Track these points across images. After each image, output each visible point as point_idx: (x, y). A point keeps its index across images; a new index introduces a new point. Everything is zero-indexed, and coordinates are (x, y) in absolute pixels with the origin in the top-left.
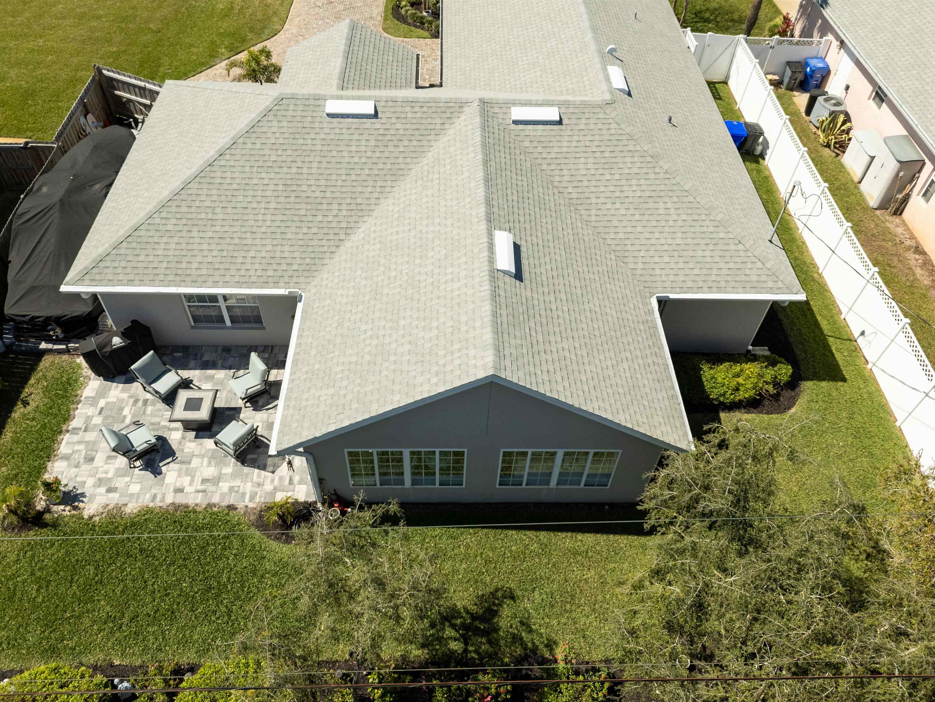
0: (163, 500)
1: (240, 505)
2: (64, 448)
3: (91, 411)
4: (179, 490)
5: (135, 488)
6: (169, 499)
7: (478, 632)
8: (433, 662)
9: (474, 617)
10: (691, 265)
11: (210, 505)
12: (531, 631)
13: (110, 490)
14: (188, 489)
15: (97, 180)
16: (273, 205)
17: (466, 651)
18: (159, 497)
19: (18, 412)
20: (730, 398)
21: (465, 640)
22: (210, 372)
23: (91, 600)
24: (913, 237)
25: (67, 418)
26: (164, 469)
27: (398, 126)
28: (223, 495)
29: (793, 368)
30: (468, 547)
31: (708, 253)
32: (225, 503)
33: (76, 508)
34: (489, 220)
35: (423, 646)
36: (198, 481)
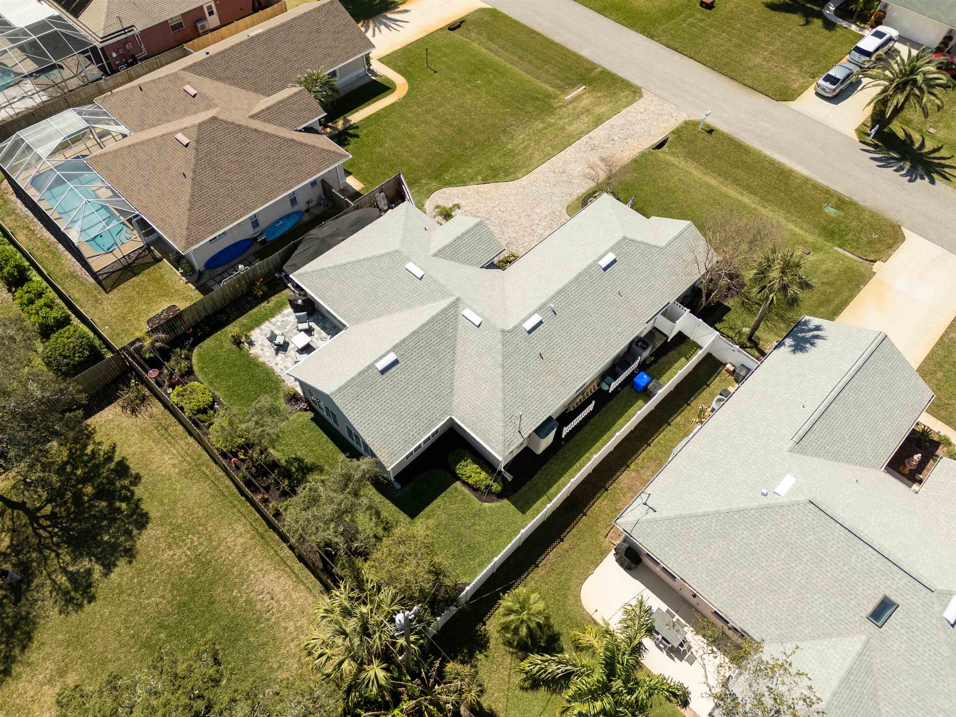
1: (286, 382)
2: (263, 326)
3: (280, 319)
4: (277, 364)
5: (267, 354)
6: (271, 365)
7: (303, 472)
8: (285, 468)
9: (306, 467)
10: (474, 415)
11: (279, 376)
13: (262, 350)
14: (279, 366)
15: (342, 236)
16: (365, 290)
17: (294, 473)
18: (270, 362)
19: (264, 304)
20: (464, 478)
21: (297, 470)
22: (322, 331)
23: (230, 377)
25: (273, 316)
26: (280, 354)
27: (424, 288)
29: (502, 490)
30: (328, 448)
31: (483, 416)
32: (283, 378)
33: (249, 348)
34: (394, 347)
35: (286, 461)
36: (284, 365)
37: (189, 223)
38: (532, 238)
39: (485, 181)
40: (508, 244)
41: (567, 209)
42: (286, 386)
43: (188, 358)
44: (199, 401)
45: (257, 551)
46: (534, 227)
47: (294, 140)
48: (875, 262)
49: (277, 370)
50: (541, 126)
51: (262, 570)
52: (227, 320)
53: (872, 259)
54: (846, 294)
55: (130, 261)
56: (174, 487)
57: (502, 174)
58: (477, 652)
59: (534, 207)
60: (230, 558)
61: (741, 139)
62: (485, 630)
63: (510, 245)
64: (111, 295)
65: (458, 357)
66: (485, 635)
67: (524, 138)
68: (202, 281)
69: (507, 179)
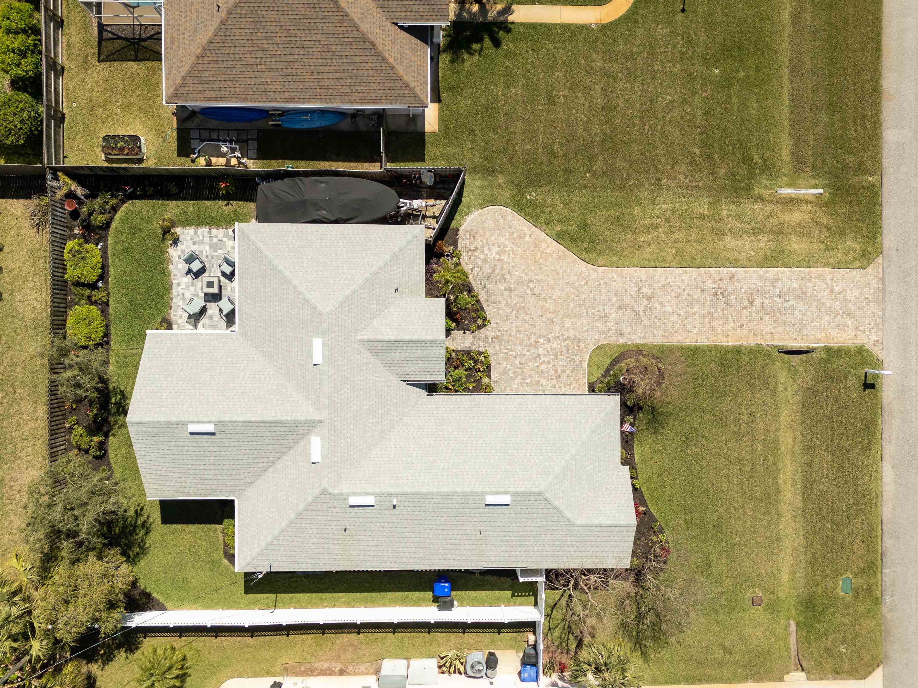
0: (175, 279)
1: (172, 311)
2: (201, 230)
3: (220, 236)
4: (179, 284)
6: (174, 282)
7: (118, 408)
8: (108, 393)
10: (249, 519)
11: (172, 299)
12: (119, 428)
13: (178, 257)
14: (179, 288)
16: (272, 315)
17: (112, 404)
18: (176, 277)
19: (222, 203)
21: (115, 404)
24: (355, 674)
25: (217, 227)
26: (189, 276)
27: (310, 376)
28: (176, 303)
31: (254, 529)
32: (172, 305)
33: (171, 245)
34: (219, 422)
35: (114, 388)
36: (183, 291)
37: (189, 72)
38: (525, 352)
39: (559, 238)
40: (497, 337)
41: (597, 348)
42: (169, 314)
43: (114, 209)
44: (82, 274)
45: (39, 443)
46: (542, 341)
47: (374, 45)
48: (803, 670)
49: (175, 291)
50: (704, 209)
51: (29, 462)
52: (177, 194)
53: (804, 665)
54: (726, 673)
55: (143, 36)
56: (19, 331)
57: (585, 245)
58: (124, 649)
59: (569, 317)
60: (13, 434)
61: (886, 427)
62: (142, 641)
63: (496, 341)
64: (100, 67)
65: (280, 465)
66: (139, 643)
67: (666, 211)
68: (188, 125)
69: (584, 255)
